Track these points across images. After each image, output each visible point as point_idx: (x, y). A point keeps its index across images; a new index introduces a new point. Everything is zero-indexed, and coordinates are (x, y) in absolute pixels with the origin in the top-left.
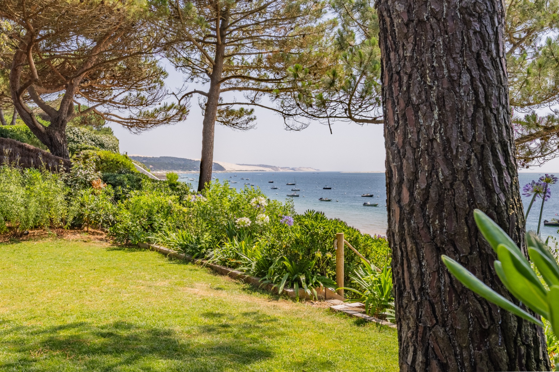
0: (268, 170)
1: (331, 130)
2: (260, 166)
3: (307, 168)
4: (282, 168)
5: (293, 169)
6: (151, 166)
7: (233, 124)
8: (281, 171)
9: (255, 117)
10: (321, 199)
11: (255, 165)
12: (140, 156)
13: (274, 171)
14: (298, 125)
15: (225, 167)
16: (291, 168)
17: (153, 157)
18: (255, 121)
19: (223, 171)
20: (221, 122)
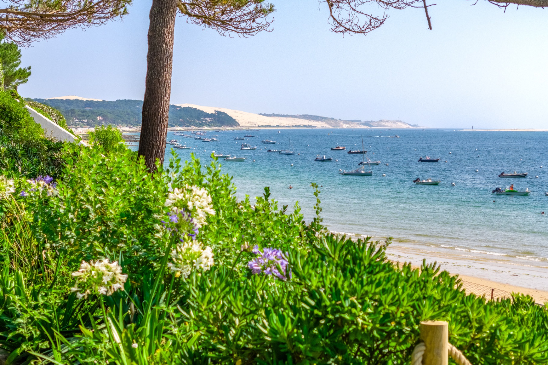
0: (319, 125)
1: (429, 19)
2: (305, 117)
3: (395, 122)
4: (346, 122)
5: (367, 124)
6: (99, 118)
7: (223, 22)
8: (345, 126)
9: (272, 6)
10: (418, 180)
11: (295, 117)
12: (80, 98)
13: (331, 127)
14: (362, 21)
15: (237, 119)
16: (363, 120)
17: (104, 101)
18: (271, 15)
19: (235, 128)
20: (198, 17)
